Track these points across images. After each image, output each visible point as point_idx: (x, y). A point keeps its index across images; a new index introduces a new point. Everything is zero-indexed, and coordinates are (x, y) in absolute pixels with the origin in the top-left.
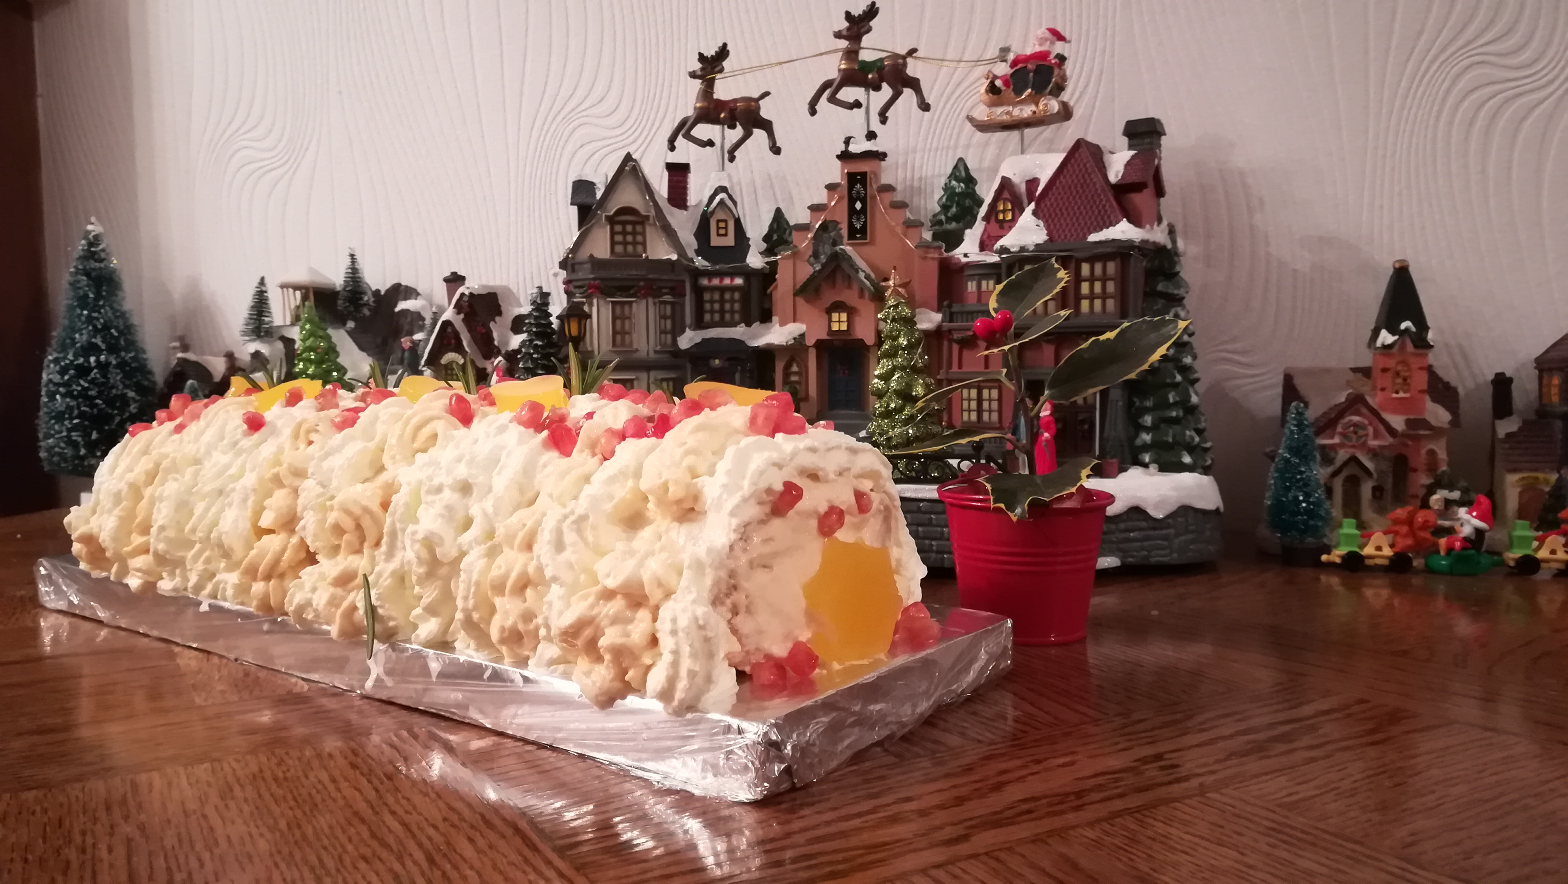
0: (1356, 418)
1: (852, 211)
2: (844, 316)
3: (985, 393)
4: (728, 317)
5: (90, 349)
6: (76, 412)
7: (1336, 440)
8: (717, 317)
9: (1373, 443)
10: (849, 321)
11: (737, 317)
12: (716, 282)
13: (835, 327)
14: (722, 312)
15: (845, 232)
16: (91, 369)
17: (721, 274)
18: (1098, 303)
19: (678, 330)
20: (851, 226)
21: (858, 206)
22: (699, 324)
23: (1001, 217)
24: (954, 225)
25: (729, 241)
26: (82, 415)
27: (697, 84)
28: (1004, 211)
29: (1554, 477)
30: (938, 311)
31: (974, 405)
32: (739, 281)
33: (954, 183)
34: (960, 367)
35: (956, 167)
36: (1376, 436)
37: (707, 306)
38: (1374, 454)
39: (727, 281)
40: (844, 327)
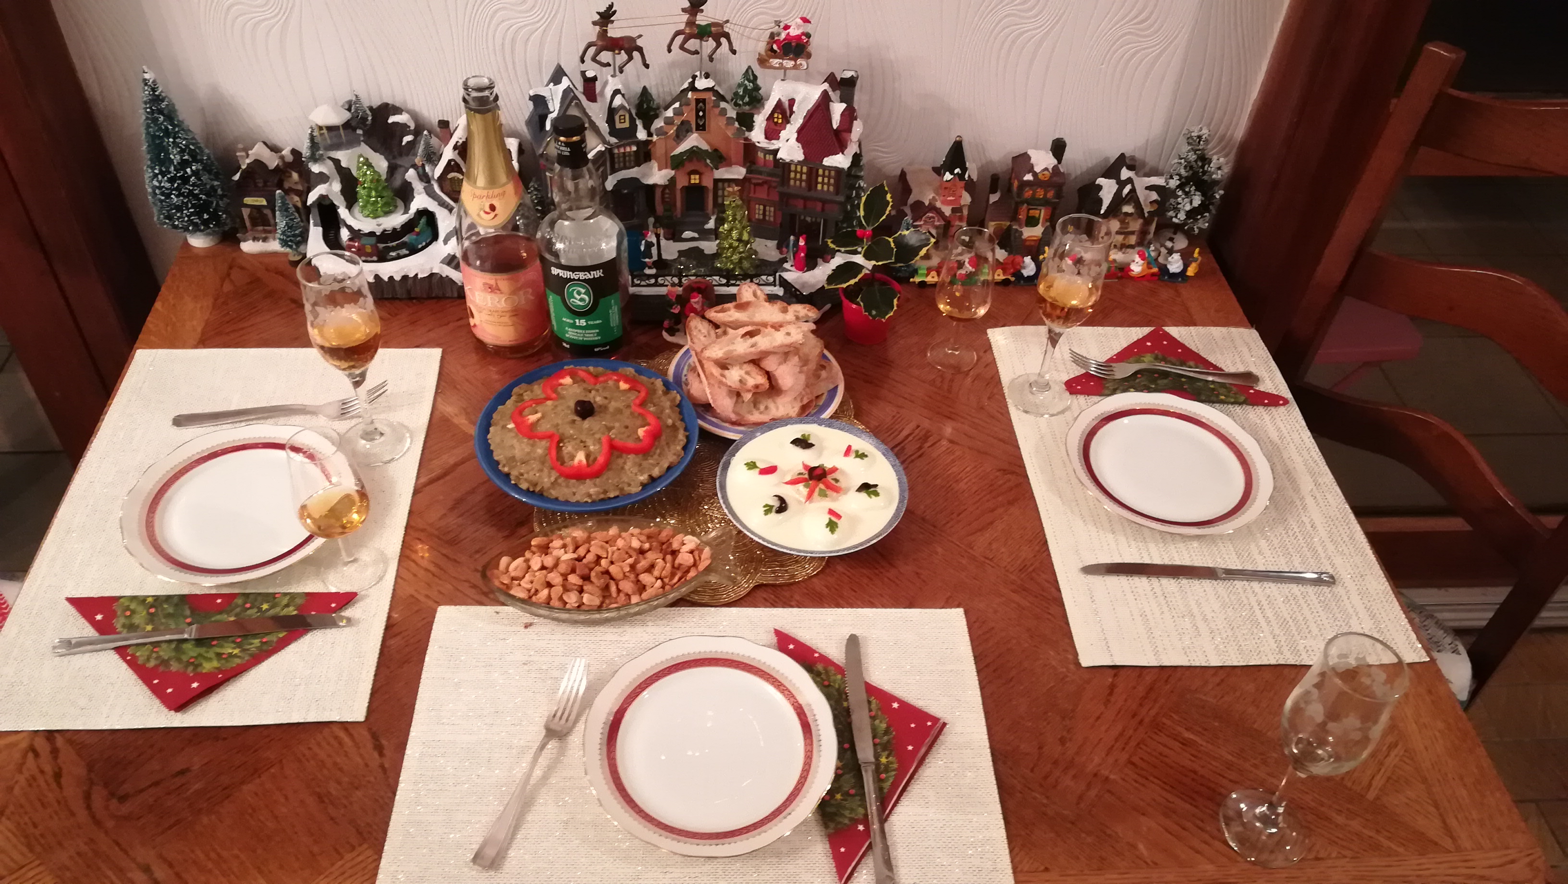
0: (931, 215)
1: (697, 116)
2: (697, 177)
3: (767, 208)
4: (627, 164)
5: (184, 164)
6: (190, 205)
7: (922, 223)
8: (622, 164)
9: (937, 223)
10: (700, 179)
11: (632, 164)
12: (622, 150)
13: (693, 182)
14: (625, 164)
15: (694, 126)
16: (190, 177)
17: (624, 146)
18: (825, 187)
19: (605, 179)
20: (697, 124)
21: (701, 114)
22: (614, 171)
23: (776, 120)
24: (747, 107)
25: (627, 125)
26: (193, 206)
27: (598, 28)
28: (778, 118)
29: (1008, 223)
30: (743, 166)
31: (761, 212)
32: (634, 148)
33: (746, 82)
34: (755, 192)
35: (747, 71)
36: (938, 221)
37: (616, 160)
38: (937, 227)
39: (628, 149)
40: (697, 181)
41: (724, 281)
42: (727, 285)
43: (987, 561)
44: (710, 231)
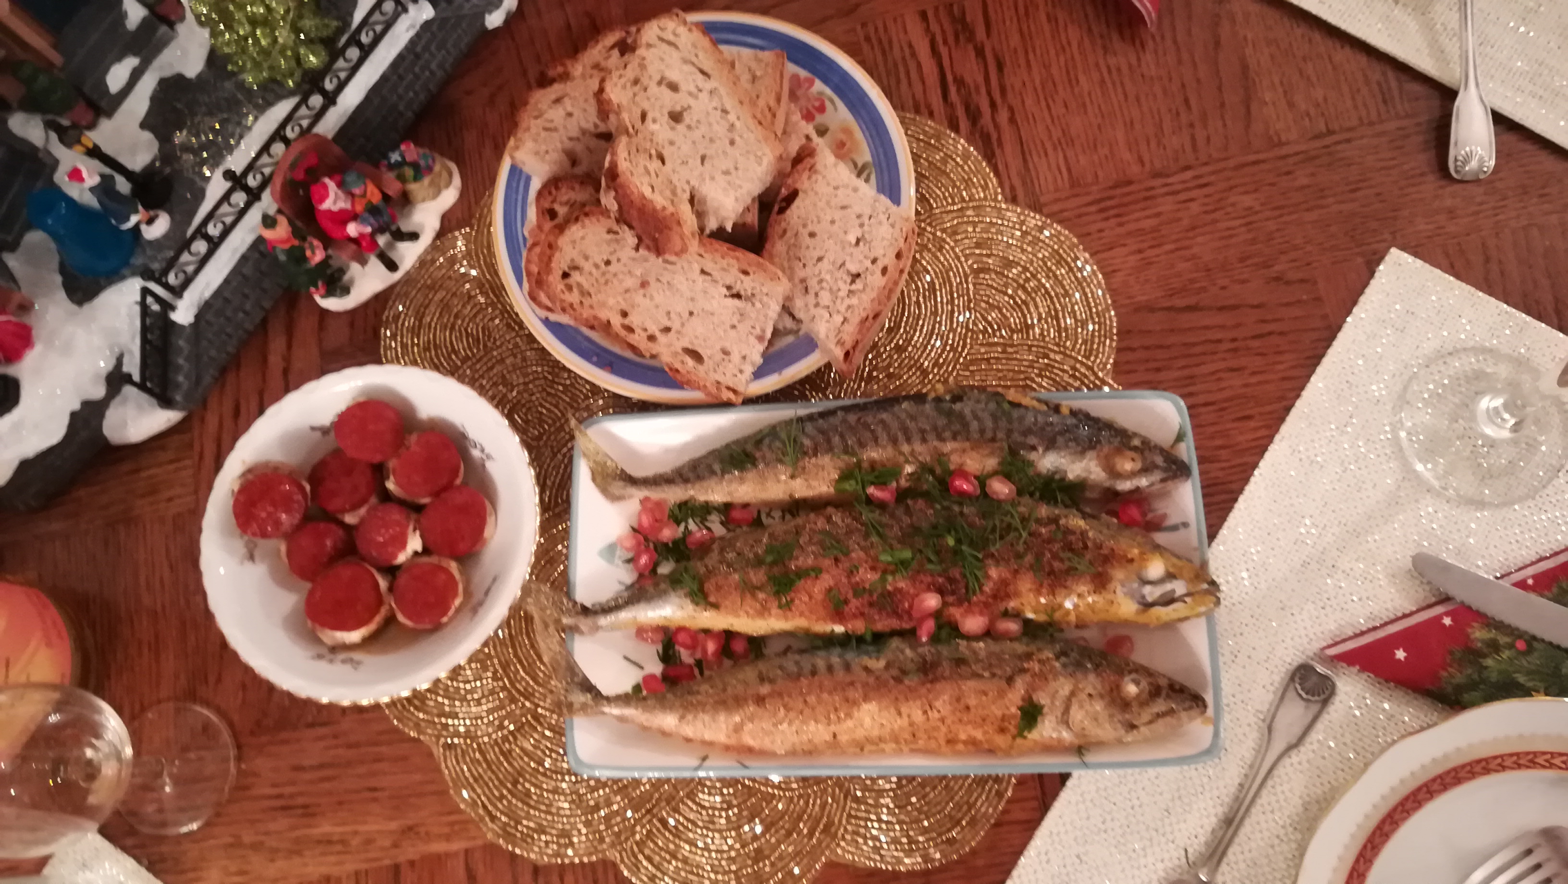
41: (316, 100)
42: (330, 99)
43: (1328, 140)
44: (145, 24)
